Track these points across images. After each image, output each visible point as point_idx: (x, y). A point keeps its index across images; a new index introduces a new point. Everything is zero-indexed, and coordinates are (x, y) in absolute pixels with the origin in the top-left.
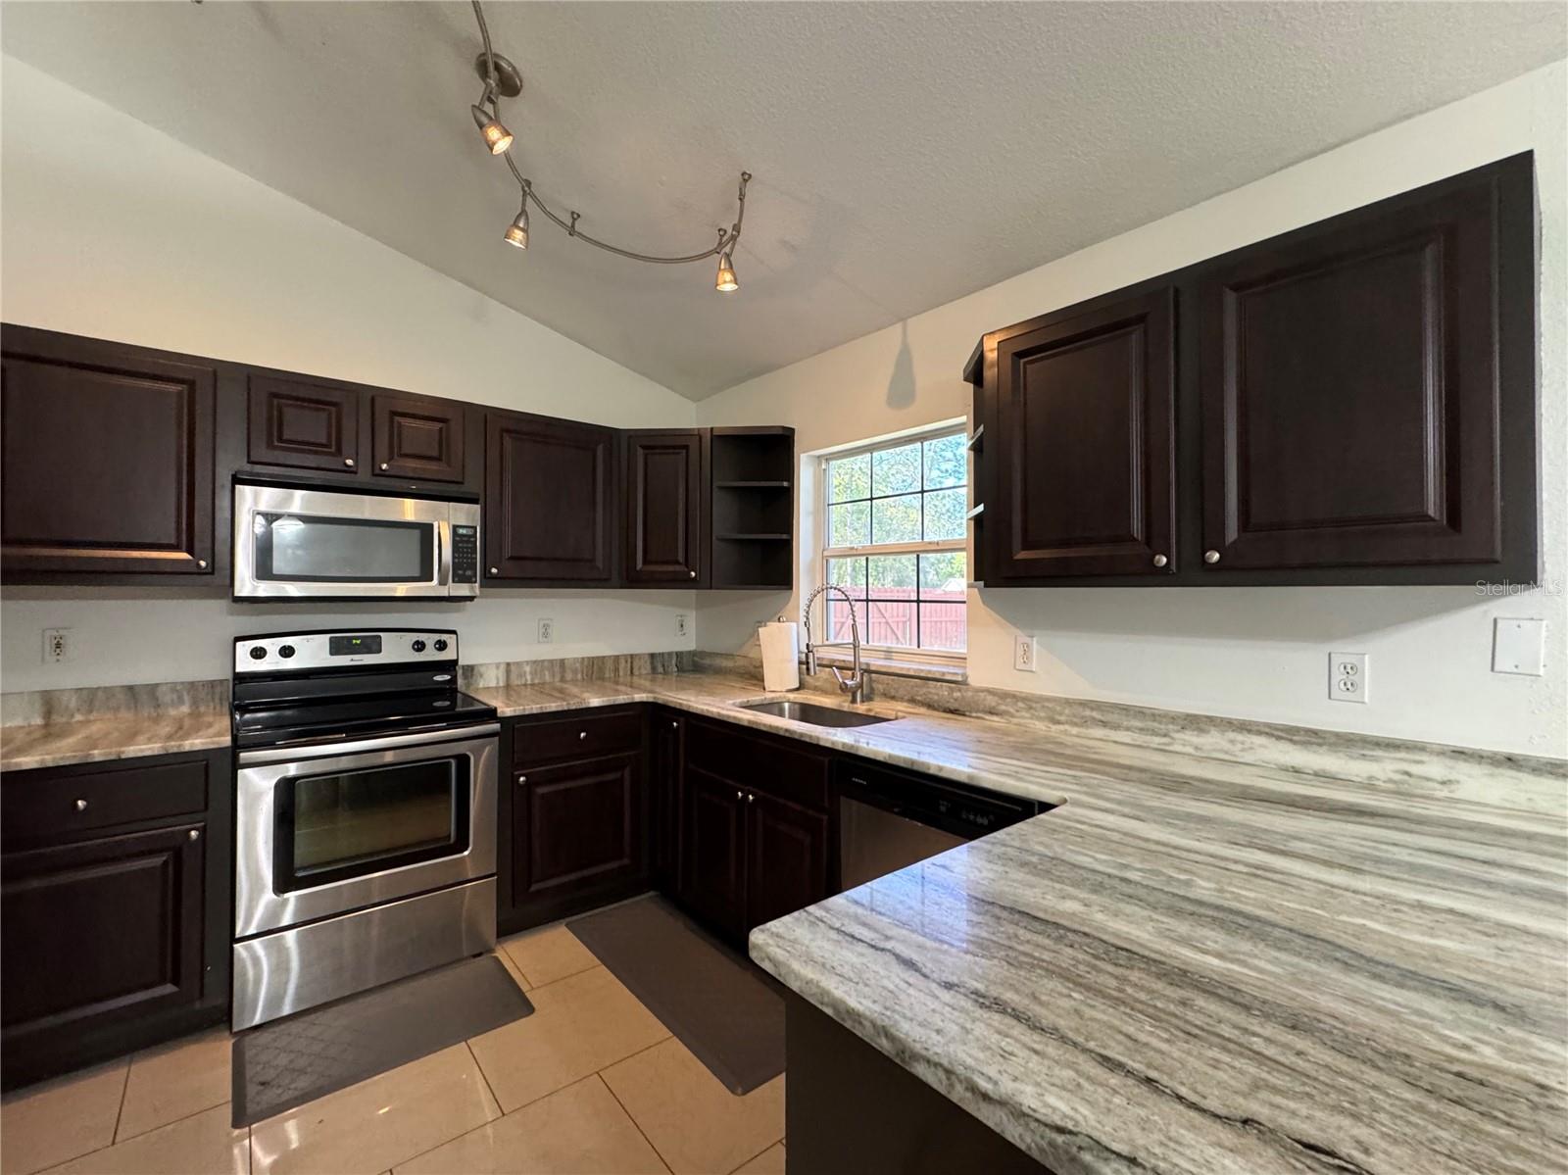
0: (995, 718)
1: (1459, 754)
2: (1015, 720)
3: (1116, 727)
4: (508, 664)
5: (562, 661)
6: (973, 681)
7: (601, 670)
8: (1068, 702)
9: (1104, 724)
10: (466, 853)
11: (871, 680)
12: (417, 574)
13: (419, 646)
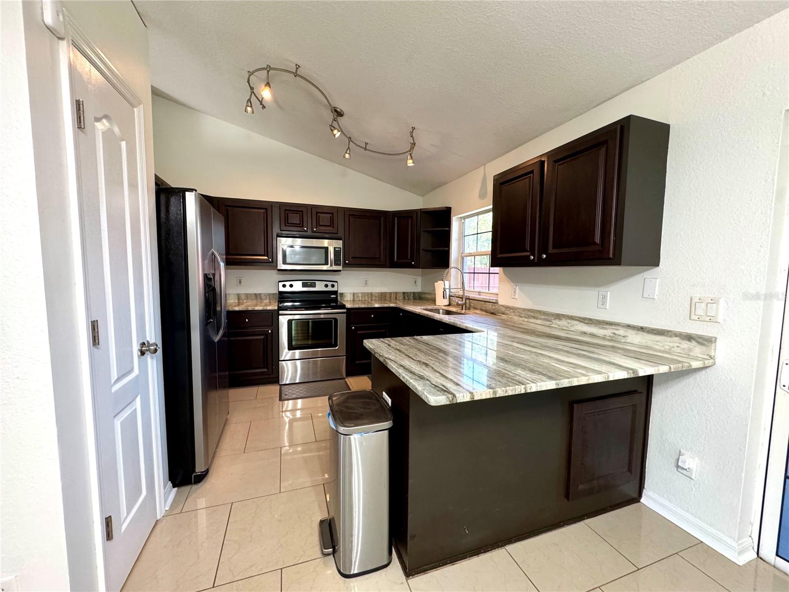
0: (504, 316)
1: (629, 326)
2: (509, 316)
3: (537, 318)
4: (354, 293)
5: (371, 293)
6: (500, 302)
7: (385, 297)
8: (524, 310)
9: (534, 317)
10: (337, 348)
11: (470, 302)
12: (324, 263)
13: (326, 286)
